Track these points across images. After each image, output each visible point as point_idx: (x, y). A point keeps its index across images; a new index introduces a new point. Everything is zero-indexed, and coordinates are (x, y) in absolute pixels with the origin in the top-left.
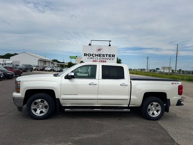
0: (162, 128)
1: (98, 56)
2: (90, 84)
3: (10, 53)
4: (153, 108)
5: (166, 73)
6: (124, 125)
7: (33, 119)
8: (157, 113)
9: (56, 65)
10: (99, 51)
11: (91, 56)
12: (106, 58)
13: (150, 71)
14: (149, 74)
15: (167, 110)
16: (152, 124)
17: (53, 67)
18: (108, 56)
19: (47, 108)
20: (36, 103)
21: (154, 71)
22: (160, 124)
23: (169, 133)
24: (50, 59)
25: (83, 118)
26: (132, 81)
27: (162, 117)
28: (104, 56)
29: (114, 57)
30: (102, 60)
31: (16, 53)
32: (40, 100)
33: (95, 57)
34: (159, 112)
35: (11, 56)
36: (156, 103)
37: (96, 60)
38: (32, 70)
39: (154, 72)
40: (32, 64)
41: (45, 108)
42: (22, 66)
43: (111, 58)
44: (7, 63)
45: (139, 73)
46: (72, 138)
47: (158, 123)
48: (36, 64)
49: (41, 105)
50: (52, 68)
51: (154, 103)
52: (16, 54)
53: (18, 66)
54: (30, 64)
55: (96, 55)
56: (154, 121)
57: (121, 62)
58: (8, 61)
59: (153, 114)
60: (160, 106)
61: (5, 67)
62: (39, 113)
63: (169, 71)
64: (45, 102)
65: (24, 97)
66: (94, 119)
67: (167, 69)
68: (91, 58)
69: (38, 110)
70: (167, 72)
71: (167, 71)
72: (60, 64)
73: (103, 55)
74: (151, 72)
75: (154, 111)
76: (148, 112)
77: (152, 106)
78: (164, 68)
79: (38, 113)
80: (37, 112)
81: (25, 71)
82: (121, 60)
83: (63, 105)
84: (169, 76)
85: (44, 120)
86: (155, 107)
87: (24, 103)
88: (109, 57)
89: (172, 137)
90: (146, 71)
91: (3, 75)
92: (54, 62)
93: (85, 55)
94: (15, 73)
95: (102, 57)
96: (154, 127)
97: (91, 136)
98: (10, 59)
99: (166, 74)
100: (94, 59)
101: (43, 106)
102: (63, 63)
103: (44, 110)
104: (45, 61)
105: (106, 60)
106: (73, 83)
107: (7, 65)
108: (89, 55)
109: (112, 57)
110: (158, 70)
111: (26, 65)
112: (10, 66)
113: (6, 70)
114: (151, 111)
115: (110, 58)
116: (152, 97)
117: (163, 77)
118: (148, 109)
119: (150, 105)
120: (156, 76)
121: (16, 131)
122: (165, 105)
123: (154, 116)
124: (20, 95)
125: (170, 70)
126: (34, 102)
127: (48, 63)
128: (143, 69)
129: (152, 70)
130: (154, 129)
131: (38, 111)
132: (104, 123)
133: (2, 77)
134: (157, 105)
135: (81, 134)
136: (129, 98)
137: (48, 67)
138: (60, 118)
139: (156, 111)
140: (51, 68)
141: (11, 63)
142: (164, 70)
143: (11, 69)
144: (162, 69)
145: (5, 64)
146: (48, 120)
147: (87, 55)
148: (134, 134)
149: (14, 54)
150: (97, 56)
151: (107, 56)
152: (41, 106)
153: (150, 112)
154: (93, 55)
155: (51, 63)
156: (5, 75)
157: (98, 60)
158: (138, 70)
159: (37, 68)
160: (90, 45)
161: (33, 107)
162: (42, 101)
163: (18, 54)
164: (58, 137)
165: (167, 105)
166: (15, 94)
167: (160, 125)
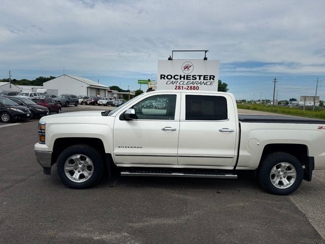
0: (297, 211)
1: (184, 79)
2: (164, 130)
3: (44, 77)
4: (281, 173)
5: (308, 106)
6: (224, 202)
7: (67, 188)
8: (288, 182)
9: (116, 96)
10: (186, 69)
11: (173, 79)
12: (199, 81)
13: (279, 103)
14: (278, 109)
15: (308, 177)
16: (278, 203)
17: (111, 99)
18: (202, 78)
19: (90, 170)
20: (72, 162)
21: (287, 103)
22: (294, 202)
23: (310, 221)
24: (106, 85)
25: (153, 188)
26: (241, 123)
27: (298, 189)
28: (196, 78)
29: (213, 80)
30: (191, 85)
31: (53, 76)
32: (79, 156)
33: (179, 80)
34: (292, 181)
35: (45, 82)
36: (287, 165)
37: (181, 86)
38: (76, 103)
39: (286, 106)
40: (77, 95)
41: (88, 169)
42: (61, 97)
43: (207, 81)
44: (38, 93)
45: (259, 107)
46: (131, 224)
47: (289, 201)
48: (84, 94)
49: (81, 164)
50: (109, 100)
51: (283, 164)
52: (52, 78)
53: (55, 97)
54: (74, 95)
55: (181, 77)
56: (282, 197)
57: (227, 87)
58: (40, 90)
59: (281, 183)
60: (293, 170)
61: (33, 100)
62: (78, 178)
63: (315, 103)
64: (88, 159)
65: (52, 150)
66: (172, 190)
67: (310, 101)
68: (172, 83)
69: (76, 172)
70: (310, 105)
71: (309, 103)
72: (123, 94)
73: (193, 76)
74: (280, 105)
75: (283, 179)
76: (271, 180)
77: (280, 169)
78: (305, 98)
79: (76, 178)
80: (74, 176)
81: (65, 106)
82: (227, 85)
83: (118, 165)
84: (315, 113)
85: (86, 190)
86: (285, 171)
87: (52, 161)
88: (204, 79)
89: (316, 228)
90: (272, 103)
91: (30, 112)
92: (113, 91)
93: (162, 77)
94: (49, 109)
95: (192, 81)
96: (282, 207)
97: (164, 222)
98: (42, 85)
99: (309, 108)
100: (178, 84)
101: (84, 166)
102: (128, 91)
103: (86, 174)
104: (98, 89)
105: (199, 85)
106: (135, 127)
107: (37, 97)
108: (169, 77)
109: (210, 79)
110: (293, 102)
111: (66, 96)
112: (43, 97)
113: (35, 104)
114: (276, 178)
115: (205, 81)
116: (280, 153)
117: (302, 114)
118: (271, 174)
119: (275, 168)
120: (288, 113)
121: (37, 207)
122: (304, 167)
123: (282, 187)
124: (46, 147)
125: (316, 101)
126: (69, 159)
127: (104, 91)
128: (266, 100)
129: (283, 101)
130: (282, 211)
131: (77, 175)
132: (189, 197)
133: (28, 115)
134: (288, 167)
135: (147, 217)
136: (236, 154)
137: (103, 99)
138: (113, 186)
139: (285, 179)
140: (107, 101)
141: (45, 93)
142: (305, 101)
143: (42, 102)
144: (301, 101)
145: (35, 94)
146: (92, 190)
147: (165, 78)
148: (242, 221)
149: (49, 77)
150: (182, 79)
151: (200, 79)
152: (80, 166)
153: (274, 180)
154: (176, 77)
155: (108, 92)
156: (34, 112)
157: (185, 86)
158: (258, 103)
159: (86, 100)
160: (170, 59)
161: (68, 168)
162: (82, 158)
163: (55, 78)
164: (107, 222)
165: (307, 167)
166: (39, 146)
167: (293, 205)
